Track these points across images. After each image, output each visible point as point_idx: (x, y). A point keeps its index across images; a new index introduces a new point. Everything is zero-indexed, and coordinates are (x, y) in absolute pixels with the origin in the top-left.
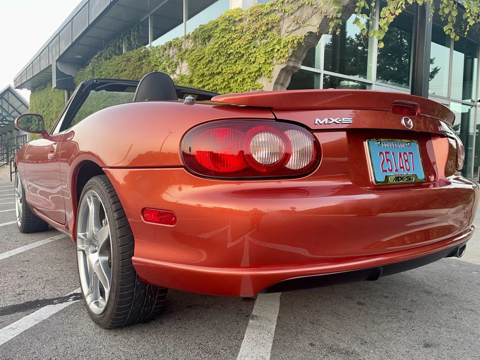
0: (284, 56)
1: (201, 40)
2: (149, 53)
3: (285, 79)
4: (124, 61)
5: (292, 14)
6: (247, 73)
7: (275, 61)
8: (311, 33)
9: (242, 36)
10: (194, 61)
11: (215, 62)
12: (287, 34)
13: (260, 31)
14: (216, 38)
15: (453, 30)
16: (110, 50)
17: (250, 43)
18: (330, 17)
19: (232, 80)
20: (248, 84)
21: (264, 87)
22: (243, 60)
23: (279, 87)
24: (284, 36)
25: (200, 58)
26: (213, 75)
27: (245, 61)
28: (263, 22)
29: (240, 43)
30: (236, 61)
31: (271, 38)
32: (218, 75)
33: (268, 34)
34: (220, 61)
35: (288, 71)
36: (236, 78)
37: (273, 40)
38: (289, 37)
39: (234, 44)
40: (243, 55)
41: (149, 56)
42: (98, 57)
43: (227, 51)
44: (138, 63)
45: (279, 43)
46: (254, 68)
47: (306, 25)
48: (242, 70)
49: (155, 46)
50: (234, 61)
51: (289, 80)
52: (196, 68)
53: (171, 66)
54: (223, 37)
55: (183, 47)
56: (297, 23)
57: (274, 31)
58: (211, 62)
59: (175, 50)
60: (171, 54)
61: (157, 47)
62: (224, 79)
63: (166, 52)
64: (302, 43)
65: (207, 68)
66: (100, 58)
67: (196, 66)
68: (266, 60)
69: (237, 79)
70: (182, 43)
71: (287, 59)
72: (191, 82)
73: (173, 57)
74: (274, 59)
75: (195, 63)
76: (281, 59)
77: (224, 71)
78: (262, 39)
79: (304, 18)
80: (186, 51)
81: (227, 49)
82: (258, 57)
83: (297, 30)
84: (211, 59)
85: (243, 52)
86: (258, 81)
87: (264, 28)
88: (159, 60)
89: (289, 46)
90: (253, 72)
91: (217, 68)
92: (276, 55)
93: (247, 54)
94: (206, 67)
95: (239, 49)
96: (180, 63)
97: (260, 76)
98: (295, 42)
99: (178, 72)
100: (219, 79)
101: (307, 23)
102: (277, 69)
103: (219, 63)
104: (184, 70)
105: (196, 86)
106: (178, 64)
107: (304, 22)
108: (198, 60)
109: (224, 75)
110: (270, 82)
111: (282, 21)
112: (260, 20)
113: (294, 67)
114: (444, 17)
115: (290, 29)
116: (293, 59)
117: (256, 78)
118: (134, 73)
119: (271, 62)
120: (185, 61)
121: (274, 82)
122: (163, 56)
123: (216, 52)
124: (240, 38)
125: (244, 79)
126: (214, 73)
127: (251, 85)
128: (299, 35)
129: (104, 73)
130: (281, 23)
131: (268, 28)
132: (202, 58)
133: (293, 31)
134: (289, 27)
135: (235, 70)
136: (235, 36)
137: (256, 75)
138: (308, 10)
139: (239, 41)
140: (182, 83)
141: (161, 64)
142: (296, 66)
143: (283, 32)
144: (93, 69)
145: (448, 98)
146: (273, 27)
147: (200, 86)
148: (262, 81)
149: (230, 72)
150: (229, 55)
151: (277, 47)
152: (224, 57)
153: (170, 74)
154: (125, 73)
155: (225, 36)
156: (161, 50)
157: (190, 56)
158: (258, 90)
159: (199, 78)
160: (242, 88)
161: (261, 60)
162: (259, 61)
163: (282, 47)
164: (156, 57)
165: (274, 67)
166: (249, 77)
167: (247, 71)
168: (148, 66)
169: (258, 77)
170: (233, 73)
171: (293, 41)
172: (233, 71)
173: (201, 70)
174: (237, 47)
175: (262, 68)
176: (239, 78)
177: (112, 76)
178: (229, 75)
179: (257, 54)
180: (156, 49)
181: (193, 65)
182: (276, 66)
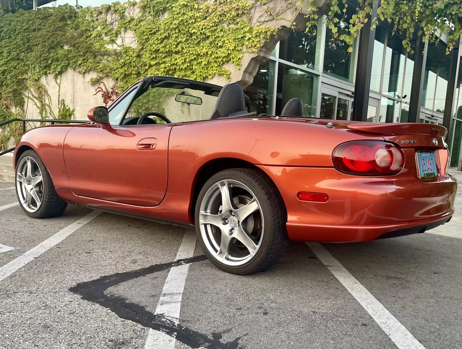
0: (255, 45)
1: (154, 12)
3: (254, 69)
4: (39, 18)
5: (264, 4)
6: (213, 56)
7: (245, 49)
8: (284, 27)
9: (206, 17)
10: (145, 34)
11: (173, 39)
12: (258, 24)
13: (229, 15)
14: (176, 13)
15: (410, 45)
17: (217, 25)
18: (307, 17)
19: (195, 63)
20: (214, 68)
21: (232, 74)
22: (208, 42)
23: (247, 75)
24: (256, 25)
25: (153, 32)
26: (170, 53)
27: (211, 43)
28: (233, 6)
29: (206, 24)
30: (199, 42)
31: (242, 24)
32: (176, 54)
33: (238, 20)
35: (257, 61)
36: (200, 61)
37: (244, 27)
38: (261, 27)
39: (197, 24)
40: (208, 37)
41: (76, 17)
43: (188, 30)
44: (60, 24)
45: (250, 31)
46: (222, 53)
47: (279, 18)
48: (207, 52)
49: (84, 7)
51: (257, 69)
52: (147, 42)
53: (109, 34)
54: (184, 14)
55: (126, 14)
56: (271, 15)
57: (245, 18)
58: (167, 38)
59: (116, 16)
60: (109, 20)
61: (88, 8)
62: (185, 59)
63: (103, 16)
64: (275, 35)
65: (163, 45)
67: (147, 40)
68: (235, 47)
69: (202, 62)
70: (125, 9)
71: (259, 49)
72: (139, 56)
73: (112, 24)
74: (244, 47)
75: (146, 37)
76: (252, 48)
77: (185, 51)
78: (229, 24)
79: (278, 11)
80: (132, 20)
81: (190, 28)
82: (226, 42)
83: (269, 22)
84: (167, 35)
85: (208, 34)
86: (224, 66)
87: (234, 13)
88: (92, 24)
89: (262, 36)
90: (220, 57)
91: (176, 47)
92: (247, 43)
93: (213, 37)
94: (161, 43)
95: (204, 30)
96: (122, 33)
97: (228, 62)
98: (269, 34)
99: (119, 41)
100: (179, 59)
101: (281, 17)
102: (247, 57)
103: (178, 41)
104: (128, 41)
105: (148, 62)
106: (120, 34)
107: (277, 15)
108: (151, 34)
109: (185, 55)
110: (239, 69)
111: (253, 9)
112: (229, 4)
113: (264, 58)
115: (262, 19)
116: (264, 49)
117: (223, 64)
118: (54, 34)
119: (240, 49)
120: (129, 31)
121: (244, 70)
122: (97, 20)
123: (175, 29)
124: (205, 19)
125: (209, 63)
126: (171, 51)
127: (217, 70)
128: (272, 27)
130: (252, 11)
131: (238, 13)
132: (155, 33)
133: (265, 21)
134: (260, 17)
135: (199, 53)
136: (198, 15)
137: (224, 60)
138: (282, 4)
139: (204, 21)
141: (94, 29)
142: (266, 56)
143: (254, 21)
145: (380, 93)
146: (243, 13)
147: (153, 63)
148: (229, 68)
149: (193, 53)
150: (191, 35)
151: (248, 35)
152: (185, 36)
153: (108, 43)
154: (40, 33)
155: (186, 13)
156: (94, 12)
157: (139, 26)
158: (225, 76)
159: (151, 54)
160: (206, 72)
161: (230, 46)
162: (228, 47)
163: (254, 36)
164: (88, 20)
165: (244, 55)
166: (215, 62)
167: (214, 55)
168: (75, 30)
169: (226, 63)
170: (196, 54)
171: (266, 32)
172: (197, 53)
173: (154, 46)
174: (201, 27)
175: (231, 54)
176: (203, 60)
177: (17, 35)
178: (191, 56)
179: (225, 39)
180: (87, 10)
181: (144, 38)
182: (246, 55)
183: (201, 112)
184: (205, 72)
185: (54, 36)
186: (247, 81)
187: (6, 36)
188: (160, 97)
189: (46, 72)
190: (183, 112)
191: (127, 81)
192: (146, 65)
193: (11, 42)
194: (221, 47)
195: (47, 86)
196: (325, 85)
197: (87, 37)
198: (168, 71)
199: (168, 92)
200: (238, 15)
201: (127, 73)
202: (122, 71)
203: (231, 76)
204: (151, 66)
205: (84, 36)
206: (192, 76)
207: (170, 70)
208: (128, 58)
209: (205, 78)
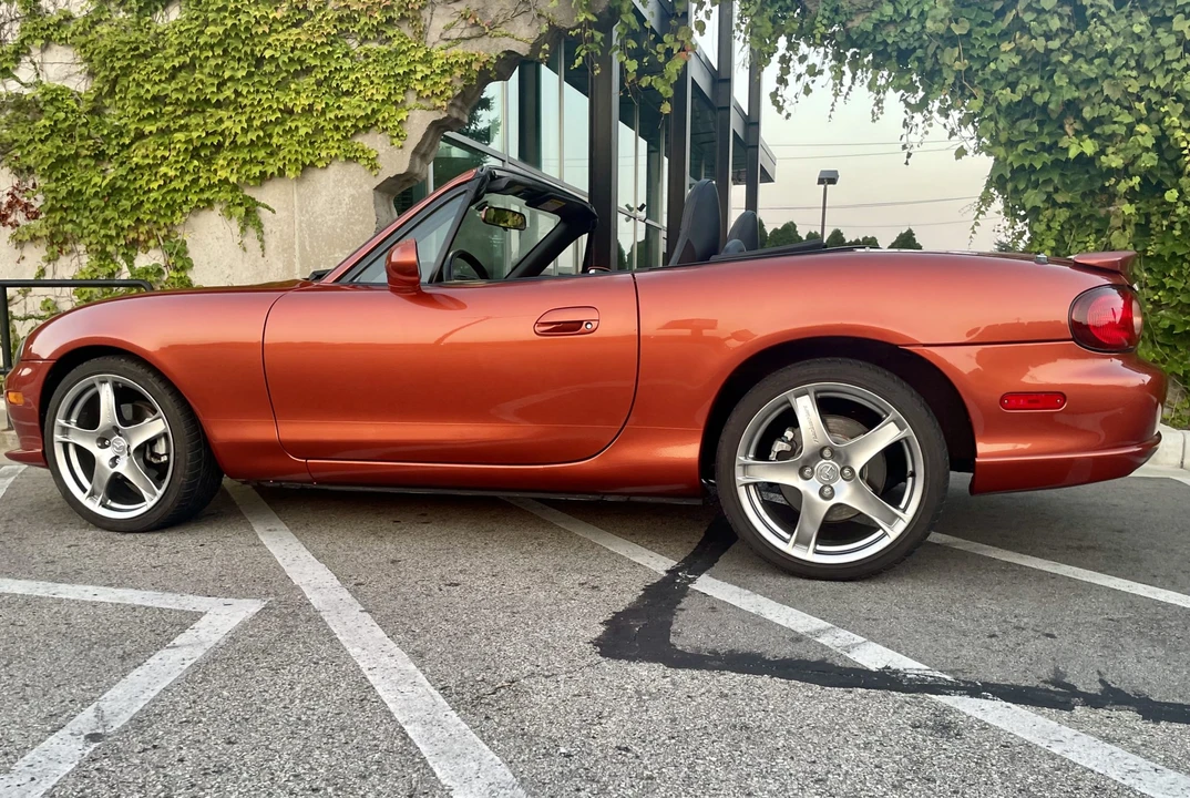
0: (442, 93)
3: (431, 146)
6: (330, 116)
7: (412, 101)
8: (509, 53)
9: (301, 21)
10: (118, 55)
11: (207, 70)
12: (444, 44)
13: (365, 19)
14: (214, 8)
17: (333, 42)
19: (278, 129)
20: (331, 143)
21: (382, 156)
22: (310, 80)
23: (418, 162)
24: (437, 46)
25: (142, 50)
26: (199, 105)
27: (319, 84)
28: (376, 0)
29: (303, 38)
30: (286, 81)
31: (401, 43)
32: (223, 107)
33: (391, 33)
34: (229, 72)
35: (439, 127)
36: (292, 125)
37: (409, 50)
38: (453, 51)
39: (275, 36)
40: (310, 69)
43: (253, 51)
45: (426, 60)
46: (352, 107)
47: (498, 34)
50: (279, 78)
52: (125, 75)
54: (237, 11)
56: (476, 24)
57: (406, 29)
62: (249, 122)
64: (491, 72)
65: (177, 84)
67: (126, 70)
68: (389, 94)
69: (297, 128)
71: (450, 102)
72: (96, 111)
74: (412, 95)
75: (123, 63)
76: (434, 98)
77: (245, 101)
78: (365, 39)
79: (493, 16)
80: (66, 20)
81: (256, 45)
82: (364, 82)
83: (472, 41)
84: (188, 60)
85: (311, 62)
86: (358, 139)
87: (379, 16)
89: (458, 73)
90: (349, 118)
91: (219, 90)
92: (419, 87)
93: (326, 70)
94: (170, 79)
95: (297, 52)
96: (36, 52)
97: (367, 129)
98: (475, 66)
99: (24, 74)
100: (229, 119)
101: (503, 30)
102: (420, 119)
104: (54, 71)
105: (130, 127)
106: (29, 54)
107: (493, 26)
109: (248, 110)
110: (401, 148)
111: (428, 10)
113: (457, 120)
115: (454, 33)
116: (462, 104)
117: (357, 133)
119: (402, 101)
121: (412, 148)
123: (213, 46)
124: (297, 25)
125: (319, 130)
126: (205, 100)
127: (339, 148)
128: (483, 53)
130: (427, 14)
131: (391, 17)
133: (462, 39)
134: (449, 28)
135: (291, 105)
136: (277, 16)
137: (361, 126)
138: (502, 1)
139: (294, 31)
142: (461, 119)
143: (433, 36)
146: (403, 18)
147: (149, 128)
148: (372, 142)
149: (270, 107)
151: (422, 70)
152: (244, 64)
155: (245, 9)
157: (93, 36)
158: (363, 162)
159: (141, 107)
160: (311, 151)
161: (374, 92)
162: (369, 94)
163: (438, 71)
165: (410, 113)
166: (337, 128)
167: (330, 111)
169: (364, 132)
170: (280, 110)
171: (469, 64)
172: (282, 107)
173: (148, 86)
174: (290, 44)
175: (379, 110)
176: (300, 125)
178: (265, 113)
179: (359, 75)
181: (117, 65)
182: (418, 113)
183: (296, 247)
184: (308, 153)
186: (416, 175)
188: (173, 213)
190: (245, 249)
191: (64, 176)
192: (122, 135)
194: (347, 93)
198: (197, 150)
199: (199, 200)
200: (390, 21)
201: (64, 153)
202: (47, 148)
203: (380, 162)
204: (140, 135)
206: (271, 161)
207: (203, 146)
208: (62, 115)
209: (306, 168)
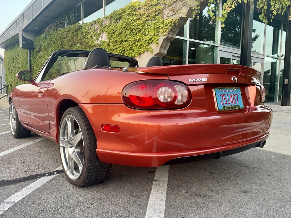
0: (165, 31)
1: (115, 20)
2: (82, 27)
3: (167, 45)
4: (66, 31)
5: (170, 6)
6: (143, 41)
7: (160, 34)
8: (181, 17)
9: (140, 18)
10: (110, 33)
11: (124, 33)
12: (167, 18)
13: (151, 15)
14: (124, 19)
15: (265, 17)
16: (56, 24)
17: (145, 22)
18: (193, 9)
19: (134, 45)
20: (144, 47)
21: (154, 49)
22: (141, 33)
23: (163, 49)
24: (166, 19)
25: (114, 31)
26: (122, 42)
27: (142, 33)
28: (153, 10)
29: (139, 23)
30: (137, 33)
31: (158, 20)
32: (126, 41)
33: (156, 18)
34: (127, 33)
35: (168, 40)
36: (137, 44)
37: (159, 21)
38: (168, 20)
39: (135, 23)
40: (141, 30)
41: (81, 29)
42: (49, 29)
43: (131, 27)
44: (75, 33)
45: (163, 23)
46: (147, 38)
47: (179, 13)
48: (140, 39)
49: (85, 23)
50: (135, 33)
51: (169, 45)
52: (112, 37)
53: (96, 35)
54: (128, 19)
55: (103, 23)
56: (174, 11)
57: (160, 16)
58: (121, 33)
59: (99, 25)
60: (96, 28)
61: (87, 23)
62: (129, 44)
63: (93, 27)
64: (176, 23)
65: (119, 37)
66: (50, 29)
67: (112, 36)
68: (155, 33)
69: (138, 44)
70: (103, 21)
71: (168, 33)
72: (109, 45)
73: (97, 30)
74: (160, 33)
75: (111, 34)
76: (164, 33)
77: (129, 39)
78: (152, 20)
79: (178, 8)
80: (106, 26)
81: (131, 26)
82: (150, 31)
83: (173, 16)
85: (141, 28)
86: (150, 46)
87: (153, 14)
88: (88, 31)
89: (169, 25)
90: (147, 41)
91: (125, 38)
92: (161, 30)
93: (143, 29)
95: (138, 26)
96: (102, 34)
97: (151, 43)
98: (172, 23)
99: (100, 39)
100: (126, 44)
101: (180, 12)
102: (161, 39)
103: (126, 34)
104: (104, 38)
105: (112, 48)
106: (101, 34)
107: (178, 11)
108: (113, 32)
109: (129, 42)
110: (158, 46)
111: (164, 10)
112: (151, 9)
113: (172, 38)
114: (259, 10)
115: (169, 15)
116: (171, 33)
117: (149, 44)
119: (158, 34)
120: (104, 32)
121: (160, 46)
122: (91, 29)
123: (124, 28)
124: (139, 20)
125: (141, 45)
126: (123, 40)
127: (146, 48)
128: (175, 19)
129: (53, 39)
130: (164, 11)
131: (156, 14)
132: (115, 31)
133: (171, 16)
134: (168, 13)
135: (136, 39)
136: (136, 18)
137: (149, 42)
138: (180, 4)
139: (138, 21)
140: (103, 46)
141: (89, 34)
142: (173, 37)
143: (165, 16)
144: (46, 36)
145: (263, 55)
146: (159, 13)
147: (114, 48)
148: (152, 46)
149: (133, 40)
150: (132, 30)
151: (162, 26)
152: (129, 31)
153: (95, 40)
154: (67, 39)
155: (130, 18)
156: (89, 25)
157: (108, 29)
158: (150, 51)
159: (114, 43)
160: (140, 50)
161: (152, 33)
163: (165, 25)
164: (86, 30)
166: (145, 43)
167: (143, 39)
168: (81, 35)
169: (150, 44)
173: (115, 39)
174: (137, 24)
175: (152, 38)
177: (58, 41)
178: (132, 42)
179: (149, 30)
180: (86, 24)
181: (110, 35)
182: (161, 37)
185: (72, 40)
186: (163, 53)
187: (53, 42)
189: (70, 59)
192: (111, 50)
193: (56, 45)
195: (71, 66)
196: (222, 52)
197: (86, 38)
198: (121, 52)
203: (154, 51)
204: (114, 50)
205: (85, 38)
206: (133, 53)
209: (140, 54)
